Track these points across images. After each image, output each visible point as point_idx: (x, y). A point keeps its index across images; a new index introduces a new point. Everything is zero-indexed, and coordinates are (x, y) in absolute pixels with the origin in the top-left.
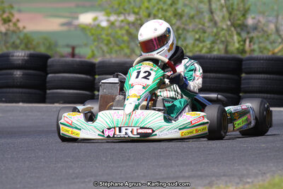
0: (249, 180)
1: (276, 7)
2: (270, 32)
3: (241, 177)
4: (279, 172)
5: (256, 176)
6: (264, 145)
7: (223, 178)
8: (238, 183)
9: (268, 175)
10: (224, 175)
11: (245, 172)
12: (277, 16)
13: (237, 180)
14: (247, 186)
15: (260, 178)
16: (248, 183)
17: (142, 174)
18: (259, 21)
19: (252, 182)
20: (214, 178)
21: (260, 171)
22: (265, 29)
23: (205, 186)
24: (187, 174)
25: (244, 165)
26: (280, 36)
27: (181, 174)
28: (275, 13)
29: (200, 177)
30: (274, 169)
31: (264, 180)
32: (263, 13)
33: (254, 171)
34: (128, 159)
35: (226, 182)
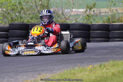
0: (55, 72)
1: (61, 4)
2: (59, 14)
3: (51, 71)
4: (66, 68)
5: (57, 70)
6: (60, 58)
7: (44, 71)
8: (50, 73)
9: (62, 70)
10: (45, 70)
11: (53, 69)
12: (62, 8)
13: (50, 72)
14: (54, 74)
15: (59, 71)
16: (54, 73)
17: (12, 71)
18: (55, 10)
19: (56, 73)
20: (41, 72)
21: (59, 68)
22: (58, 13)
23: (37, 75)
24: (30, 70)
25: (52, 66)
26: (64, 15)
27: (28, 70)
28: (61, 7)
29: (36, 71)
30: (64, 67)
31: (60, 72)
32: (57, 7)
33: (57, 68)
34: (6, 65)
35: (46, 73)
